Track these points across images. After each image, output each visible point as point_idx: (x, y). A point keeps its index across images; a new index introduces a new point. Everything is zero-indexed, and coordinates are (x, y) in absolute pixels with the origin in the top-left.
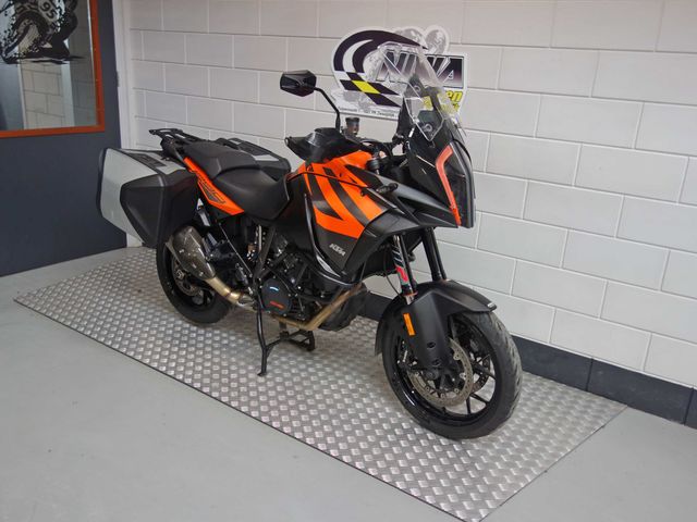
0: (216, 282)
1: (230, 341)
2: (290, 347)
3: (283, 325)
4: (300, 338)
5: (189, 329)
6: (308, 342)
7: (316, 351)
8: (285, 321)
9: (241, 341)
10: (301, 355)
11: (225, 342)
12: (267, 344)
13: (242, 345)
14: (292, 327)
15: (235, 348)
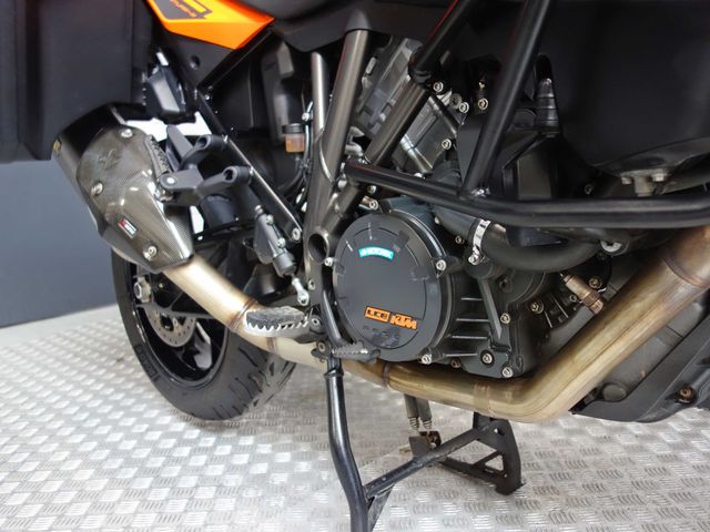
0: (204, 283)
1: (275, 468)
2: (445, 480)
3: (418, 409)
4: (472, 453)
5: (179, 435)
6: (497, 464)
7: (524, 493)
8: (425, 389)
9: (304, 466)
10: (483, 508)
11: (262, 468)
12: (368, 474)
13: (306, 477)
14: (452, 413)
15: (283, 488)
